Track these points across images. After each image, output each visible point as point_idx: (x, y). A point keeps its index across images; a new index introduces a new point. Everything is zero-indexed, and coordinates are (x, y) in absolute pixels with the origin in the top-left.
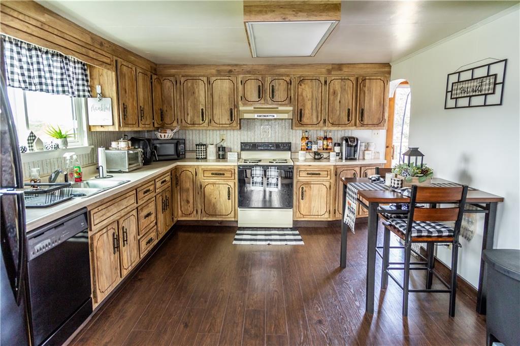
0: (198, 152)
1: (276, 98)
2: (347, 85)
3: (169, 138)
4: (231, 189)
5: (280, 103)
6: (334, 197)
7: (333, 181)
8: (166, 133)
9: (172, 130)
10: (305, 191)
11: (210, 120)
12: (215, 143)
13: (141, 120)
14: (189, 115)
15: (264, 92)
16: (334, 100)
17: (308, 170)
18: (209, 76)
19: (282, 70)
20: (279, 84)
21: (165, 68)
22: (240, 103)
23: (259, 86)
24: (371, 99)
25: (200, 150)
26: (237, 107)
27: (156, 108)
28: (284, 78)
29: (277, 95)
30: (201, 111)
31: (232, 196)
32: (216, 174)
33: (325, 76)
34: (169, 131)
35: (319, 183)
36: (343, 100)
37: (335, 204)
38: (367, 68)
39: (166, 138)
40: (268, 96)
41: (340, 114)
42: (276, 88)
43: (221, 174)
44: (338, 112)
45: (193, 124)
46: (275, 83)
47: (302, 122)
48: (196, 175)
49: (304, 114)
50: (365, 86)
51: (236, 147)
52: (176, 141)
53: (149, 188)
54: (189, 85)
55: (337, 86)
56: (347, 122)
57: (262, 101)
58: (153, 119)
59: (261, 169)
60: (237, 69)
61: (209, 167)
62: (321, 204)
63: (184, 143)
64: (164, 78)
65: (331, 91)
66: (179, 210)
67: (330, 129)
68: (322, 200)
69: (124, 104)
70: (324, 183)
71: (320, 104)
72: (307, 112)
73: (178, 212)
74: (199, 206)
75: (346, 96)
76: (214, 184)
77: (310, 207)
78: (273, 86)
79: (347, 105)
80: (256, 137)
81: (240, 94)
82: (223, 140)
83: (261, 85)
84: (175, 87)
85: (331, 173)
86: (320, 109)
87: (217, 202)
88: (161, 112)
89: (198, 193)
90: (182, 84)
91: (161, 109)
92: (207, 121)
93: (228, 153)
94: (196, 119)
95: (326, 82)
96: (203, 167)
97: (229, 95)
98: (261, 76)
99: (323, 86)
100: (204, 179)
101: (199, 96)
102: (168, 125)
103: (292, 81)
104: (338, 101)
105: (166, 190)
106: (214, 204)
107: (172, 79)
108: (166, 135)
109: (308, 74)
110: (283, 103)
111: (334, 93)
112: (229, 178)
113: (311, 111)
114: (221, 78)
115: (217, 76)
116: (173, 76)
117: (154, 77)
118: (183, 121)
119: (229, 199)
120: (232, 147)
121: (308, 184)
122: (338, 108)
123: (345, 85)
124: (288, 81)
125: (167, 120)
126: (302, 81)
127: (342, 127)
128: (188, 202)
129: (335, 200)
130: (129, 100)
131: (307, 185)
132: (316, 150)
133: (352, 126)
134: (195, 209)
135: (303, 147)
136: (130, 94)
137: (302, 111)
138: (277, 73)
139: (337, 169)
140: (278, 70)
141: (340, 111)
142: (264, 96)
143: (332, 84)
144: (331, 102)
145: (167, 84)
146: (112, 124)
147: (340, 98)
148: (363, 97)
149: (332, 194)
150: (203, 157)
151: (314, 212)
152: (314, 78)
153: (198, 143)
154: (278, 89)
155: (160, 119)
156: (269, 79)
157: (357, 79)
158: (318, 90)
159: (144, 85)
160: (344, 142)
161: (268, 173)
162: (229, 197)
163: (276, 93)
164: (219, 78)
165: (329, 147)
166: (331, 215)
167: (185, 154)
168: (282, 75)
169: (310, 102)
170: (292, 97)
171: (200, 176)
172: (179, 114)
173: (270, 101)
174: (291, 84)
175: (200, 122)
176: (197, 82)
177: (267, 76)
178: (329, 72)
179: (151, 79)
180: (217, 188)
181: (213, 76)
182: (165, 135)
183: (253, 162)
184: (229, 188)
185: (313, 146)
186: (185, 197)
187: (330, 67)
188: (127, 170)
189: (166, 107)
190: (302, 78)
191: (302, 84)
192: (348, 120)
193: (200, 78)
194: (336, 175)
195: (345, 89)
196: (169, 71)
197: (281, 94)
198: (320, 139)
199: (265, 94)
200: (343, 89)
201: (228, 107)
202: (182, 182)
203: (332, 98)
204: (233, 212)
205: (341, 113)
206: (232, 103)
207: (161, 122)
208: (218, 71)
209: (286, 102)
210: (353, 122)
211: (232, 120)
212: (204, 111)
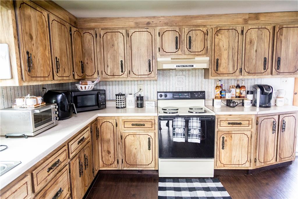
0: (118, 102)
1: (193, 49)
2: (263, 34)
3: (90, 89)
4: (151, 139)
5: (197, 53)
6: (255, 146)
7: (254, 130)
8: (87, 84)
9: (93, 82)
10: (226, 141)
11: (129, 72)
12: (133, 93)
13: (58, 72)
14: (109, 67)
15: (181, 43)
16: (250, 49)
17: (229, 119)
18: (127, 29)
19: (199, 21)
20: (197, 35)
21: (85, 21)
22: (158, 54)
23: (177, 38)
24: (287, 47)
25: (120, 99)
26: (155, 59)
27: (77, 60)
28: (201, 29)
29: (194, 46)
30: (120, 63)
31: (153, 146)
32: (137, 125)
33: (243, 26)
34: (89, 83)
35: (240, 132)
36: (260, 49)
37: (256, 153)
38: (285, 16)
39: (87, 89)
40: (185, 47)
41: (256, 63)
42: (193, 39)
43: (141, 125)
44: (254, 61)
45: (113, 76)
46: (193, 34)
47: (218, 72)
48: (117, 126)
49: (221, 64)
50: (282, 35)
51: (152, 96)
52: (96, 92)
53: (58, 158)
54: (109, 37)
55: (253, 35)
56: (263, 71)
57: (180, 52)
58: (73, 71)
59: (183, 120)
60: (155, 21)
61: (130, 118)
62: (241, 153)
63: (105, 93)
64: (84, 31)
65: (248, 40)
66: (101, 161)
67: (245, 77)
68: (243, 150)
69: (28, 53)
70: (245, 132)
71: (236, 54)
72: (223, 62)
73: (99, 162)
74: (120, 156)
75: (263, 45)
76: (134, 135)
77: (231, 156)
78: (190, 37)
79: (263, 54)
80: (171, 86)
81: (158, 45)
82: (140, 89)
83: (178, 36)
84: (95, 40)
85: (252, 122)
86: (236, 58)
87: (137, 153)
88: (82, 65)
89: (119, 144)
90: (102, 37)
91: (82, 62)
92: (126, 72)
93: (146, 102)
94: (115, 70)
95: (242, 31)
96: (123, 118)
97: (147, 47)
98: (178, 27)
99: (240, 35)
100: (125, 130)
101: (118, 49)
102: (90, 77)
103: (209, 31)
104: (255, 50)
105: (85, 148)
106: (135, 154)
107: (92, 32)
108: (87, 86)
109: (224, 24)
110: (200, 53)
111: (251, 42)
112: (148, 129)
113: (227, 60)
114: (140, 30)
115: (135, 28)
116: (93, 29)
117: (74, 29)
118: (103, 72)
119: (149, 149)
120: (149, 96)
121: (229, 133)
122: (254, 57)
123: (262, 34)
124: (205, 31)
125: (88, 72)
126: (218, 31)
127: (258, 75)
128: (109, 152)
129: (256, 149)
130: (37, 48)
131: (227, 135)
132: (230, 98)
133: (268, 75)
134: (116, 159)
135: (217, 96)
136: (39, 41)
137: (219, 61)
138: (195, 24)
139: (257, 118)
140: (195, 21)
141: (256, 60)
142: (181, 47)
143: (249, 33)
144: (247, 51)
145: (88, 37)
146: (10, 77)
147: (257, 47)
148: (279, 45)
149: (253, 144)
150: (122, 106)
151: (235, 161)
152: (231, 28)
153: (117, 93)
154: (195, 40)
155: (81, 71)
156: (186, 30)
157: (274, 28)
158: (235, 39)
159: (60, 35)
160: (259, 90)
161: (190, 124)
162: (149, 147)
163: (193, 44)
164: (137, 30)
165: (242, 95)
166: (252, 164)
167: (105, 104)
168: (198, 26)
169: (227, 52)
170: (209, 47)
171: (120, 127)
172: (99, 66)
173: (187, 52)
174: (207, 35)
175: (119, 73)
176: (116, 34)
177: (184, 27)
178: (246, 21)
179: (71, 31)
180: (138, 139)
181: (131, 28)
182: (85, 87)
183: (172, 113)
184: (149, 139)
185: (227, 94)
186: (105, 148)
187: (247, 17)
188: (32, 134)
189: (87, 59)
190: (219, 29)
191: (219, 34)
192: (265, 69)
193: (119, 31)
194: (257, 124)
195: (262, 38)
196: (89, 24)
197: (197, 45)
198: (233, 88)
199: (182, 44)
200: (260, 38)
201: (146, 59)
202: (103, 133)
203: (248, 47)
204: (153, 162)
205: (258, 62)
206: (150, 55)
207: (82, 74)
208: (136, 23)
209: (204, 52)
210: (269, 70)
211: (150, 71)
212: (123, 62)
